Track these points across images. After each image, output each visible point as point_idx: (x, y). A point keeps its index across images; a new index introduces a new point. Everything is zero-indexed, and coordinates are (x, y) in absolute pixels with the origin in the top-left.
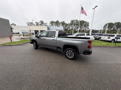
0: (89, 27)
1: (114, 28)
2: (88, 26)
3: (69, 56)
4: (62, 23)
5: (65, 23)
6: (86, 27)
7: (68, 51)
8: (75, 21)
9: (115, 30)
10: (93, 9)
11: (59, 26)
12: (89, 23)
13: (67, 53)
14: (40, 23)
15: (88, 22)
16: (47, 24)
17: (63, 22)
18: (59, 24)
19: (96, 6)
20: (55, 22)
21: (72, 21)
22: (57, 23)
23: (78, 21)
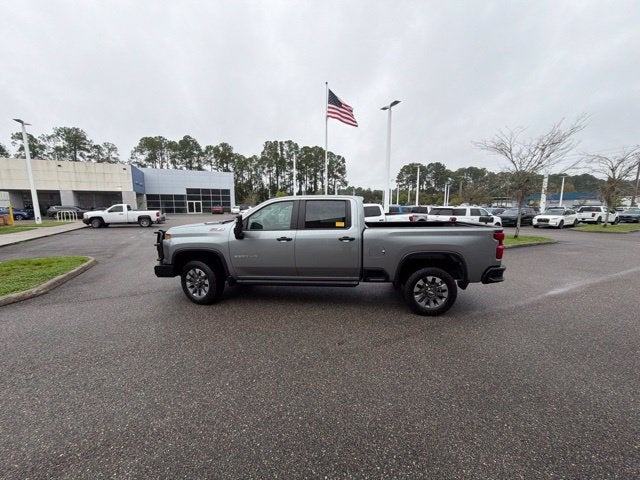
0: (346, 179)
1: (428, 184)
2: (342, 171)
3: (428, 303)
4: (216, 150)
5: (234, 152)
6: (336, 177)
7: (420, 282)
8: (286, 148)
9: (433, 189)
10: (384, 109)
11: (200, 168)
12: (343, 161)
13: (416, 289)
14: (61, 143)
15: (339, 157)
16: (113, 149)
17: (224, 145)
18: (202, 154)
19: (396, 103)
20: (171, 145)
21: (271, 147)
22: (187, 151)
23: (296, 146)
